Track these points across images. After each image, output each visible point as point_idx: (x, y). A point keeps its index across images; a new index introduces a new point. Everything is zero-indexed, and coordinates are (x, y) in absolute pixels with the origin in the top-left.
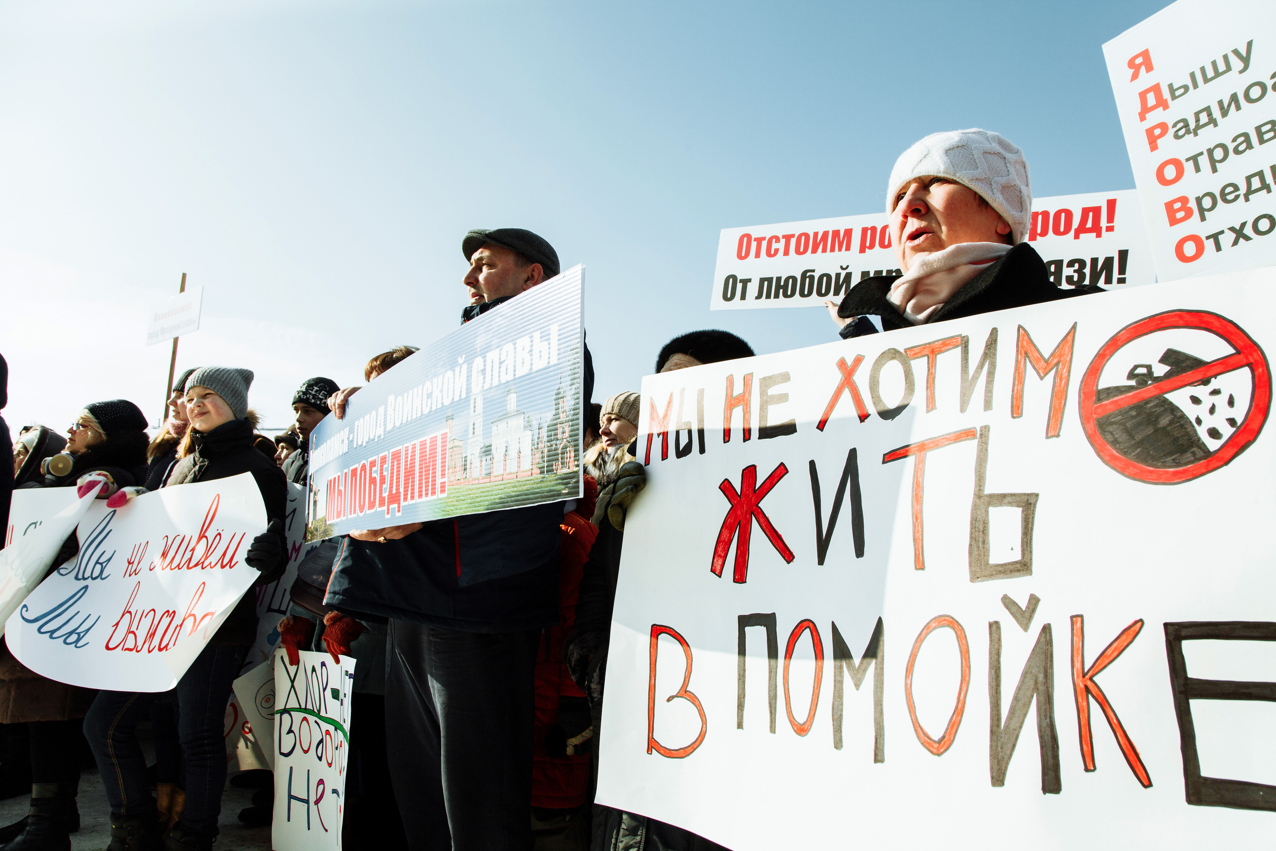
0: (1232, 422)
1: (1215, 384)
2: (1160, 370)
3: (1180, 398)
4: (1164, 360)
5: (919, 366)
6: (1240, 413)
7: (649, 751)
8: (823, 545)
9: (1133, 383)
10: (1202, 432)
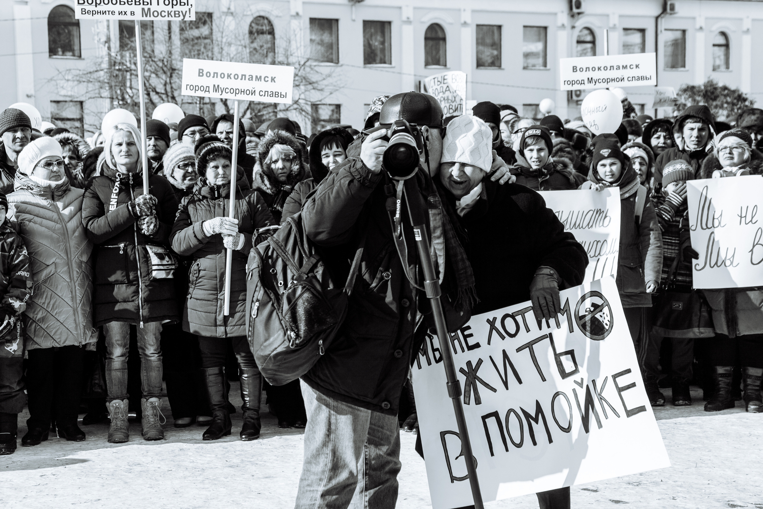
5: (519, 318)
8: (506, 384)
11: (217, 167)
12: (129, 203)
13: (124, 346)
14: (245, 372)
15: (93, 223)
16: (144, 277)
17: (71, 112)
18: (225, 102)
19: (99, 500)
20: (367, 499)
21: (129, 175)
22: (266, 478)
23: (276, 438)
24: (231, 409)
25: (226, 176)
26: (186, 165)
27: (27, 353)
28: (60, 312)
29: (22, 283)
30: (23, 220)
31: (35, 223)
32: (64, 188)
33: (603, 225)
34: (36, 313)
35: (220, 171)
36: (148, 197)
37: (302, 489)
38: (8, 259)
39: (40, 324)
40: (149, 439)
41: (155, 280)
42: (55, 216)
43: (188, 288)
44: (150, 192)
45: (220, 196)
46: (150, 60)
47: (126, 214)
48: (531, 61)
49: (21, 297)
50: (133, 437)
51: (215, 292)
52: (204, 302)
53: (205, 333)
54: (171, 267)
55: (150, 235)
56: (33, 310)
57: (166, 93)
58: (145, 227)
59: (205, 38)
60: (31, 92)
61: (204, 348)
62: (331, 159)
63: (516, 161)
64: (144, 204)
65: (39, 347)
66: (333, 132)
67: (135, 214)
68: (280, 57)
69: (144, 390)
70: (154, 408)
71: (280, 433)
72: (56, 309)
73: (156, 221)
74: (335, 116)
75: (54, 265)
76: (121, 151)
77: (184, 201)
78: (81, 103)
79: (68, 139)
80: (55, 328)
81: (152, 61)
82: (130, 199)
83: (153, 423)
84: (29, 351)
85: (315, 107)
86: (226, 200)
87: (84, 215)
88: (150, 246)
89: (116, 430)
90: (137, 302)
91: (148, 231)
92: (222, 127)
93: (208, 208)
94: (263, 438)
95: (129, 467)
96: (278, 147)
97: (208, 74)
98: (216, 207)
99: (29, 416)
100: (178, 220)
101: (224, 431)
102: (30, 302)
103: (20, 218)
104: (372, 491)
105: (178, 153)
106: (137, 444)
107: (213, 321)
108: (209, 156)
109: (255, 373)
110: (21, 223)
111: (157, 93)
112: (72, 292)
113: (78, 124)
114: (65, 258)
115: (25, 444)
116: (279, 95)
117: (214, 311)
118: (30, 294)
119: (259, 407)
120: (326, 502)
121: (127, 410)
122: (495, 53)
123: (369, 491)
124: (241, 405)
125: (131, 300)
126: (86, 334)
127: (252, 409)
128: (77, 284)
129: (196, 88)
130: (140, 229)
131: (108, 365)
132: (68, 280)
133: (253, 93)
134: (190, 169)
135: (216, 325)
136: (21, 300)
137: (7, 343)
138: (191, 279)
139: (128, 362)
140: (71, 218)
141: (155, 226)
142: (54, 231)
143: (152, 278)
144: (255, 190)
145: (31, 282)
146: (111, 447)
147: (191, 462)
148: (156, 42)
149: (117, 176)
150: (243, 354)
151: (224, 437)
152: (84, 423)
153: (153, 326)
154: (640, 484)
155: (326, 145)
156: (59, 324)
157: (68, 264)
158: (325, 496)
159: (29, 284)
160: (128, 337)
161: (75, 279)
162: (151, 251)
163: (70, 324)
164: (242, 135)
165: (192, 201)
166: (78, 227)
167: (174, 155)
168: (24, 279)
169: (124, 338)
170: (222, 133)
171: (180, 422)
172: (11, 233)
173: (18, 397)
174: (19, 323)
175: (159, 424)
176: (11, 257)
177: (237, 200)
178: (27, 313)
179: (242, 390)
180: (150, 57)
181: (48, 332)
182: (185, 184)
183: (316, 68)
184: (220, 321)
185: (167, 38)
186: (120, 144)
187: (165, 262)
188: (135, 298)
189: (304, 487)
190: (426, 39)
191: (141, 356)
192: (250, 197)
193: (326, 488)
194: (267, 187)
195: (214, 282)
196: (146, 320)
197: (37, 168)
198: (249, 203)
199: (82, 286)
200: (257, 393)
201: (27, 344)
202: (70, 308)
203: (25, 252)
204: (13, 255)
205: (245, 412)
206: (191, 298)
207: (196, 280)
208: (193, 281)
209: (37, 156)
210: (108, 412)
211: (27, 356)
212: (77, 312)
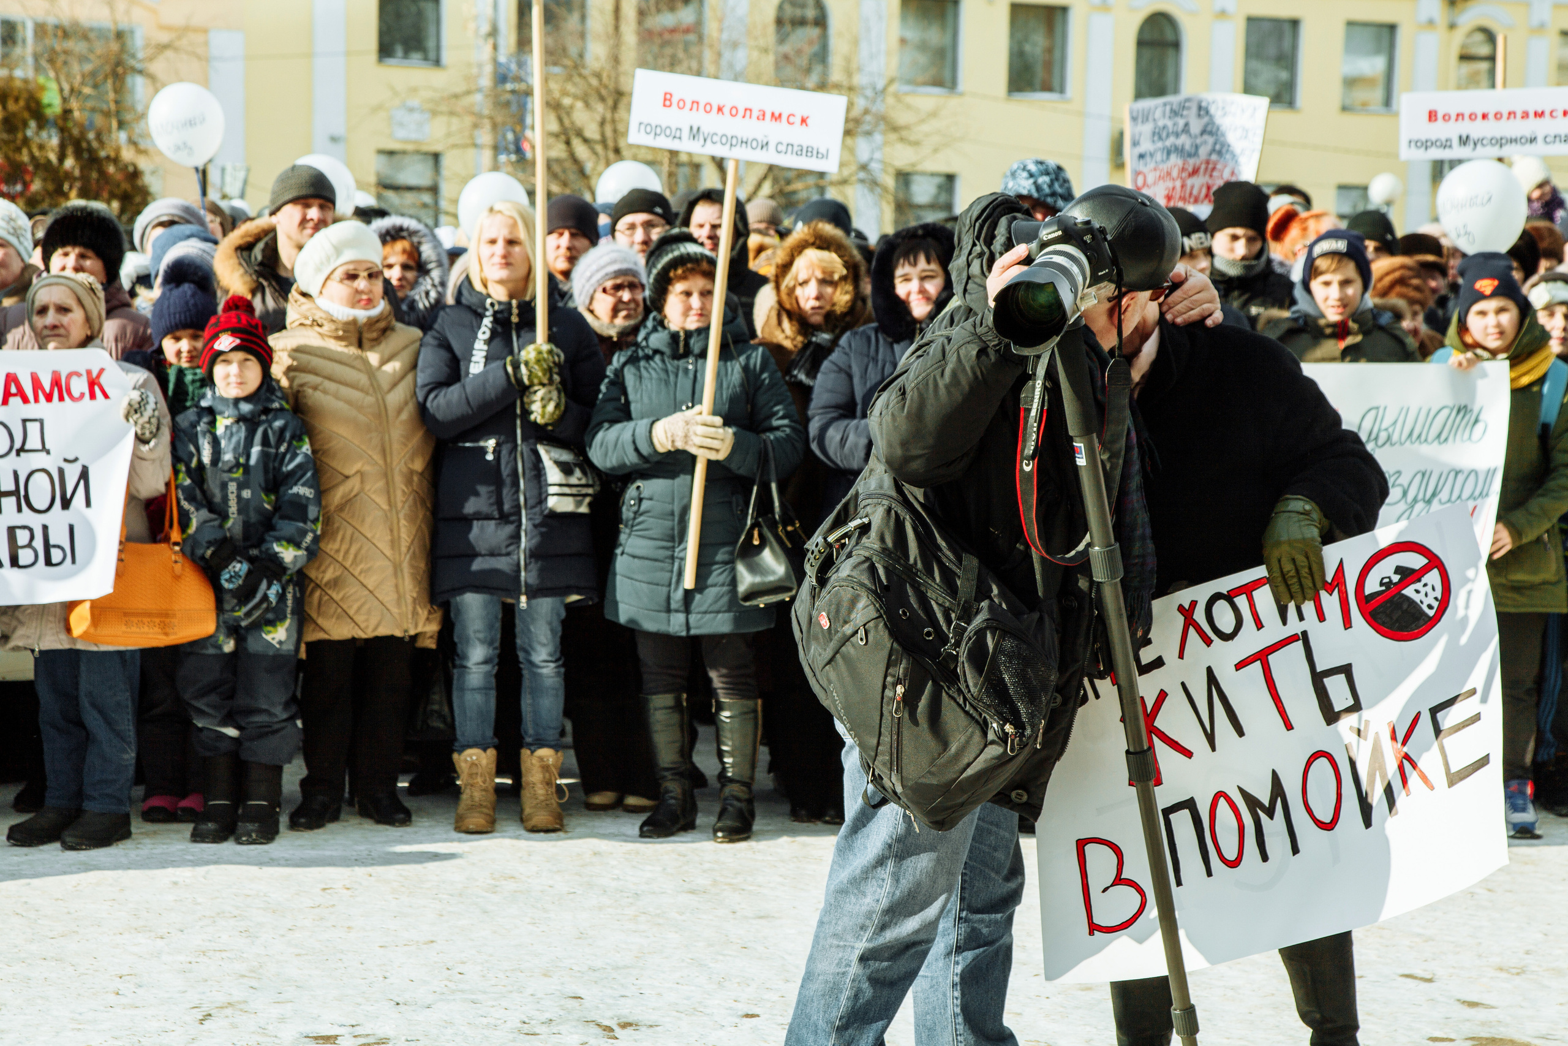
0: (1436, 599)
1: (1424, 580)
2: (1396, 578)
3: (1409, 592)
4: (1396, 572)
5: (1241, 601)
6: (1438, 593)
7: (1091, 933)
9: (1383, 588)
10: (1425, 607)
11: (688, 294)
12: (509, 359)
13: (490, 643)
14: (726, 706)
15: (436, 397)
16: (533, 507)
17: (415, 174)
18: (720, 164)
19: (432, 942)
20: (959, 969)
21: (509, 304)
22: (761, 917)
23: (784, 840)
24: (696, 778)
25: (704, 314)
26: (618, 288)
27: (303, 648)
28: (369, 569)
29: (299, 509)
30: (302, 385)
31: (325, 392)
32: (382, 325)
33: (1470, 438)
34: (323, 568)
35: (695, 301)
36: (546, 347)
37: (822, 942)
38: (274, 460)
39: (330, 592)
40: (534, 830)
41: (553, 515)
42: (363, 379)
43: (617, 532)
44: (551, 339)
45: (687, 353)
46: (574, 73)
47: (501, 381)
48: (1360, 95)
49: (298, 540)
50: (504, 823)
51: (670, 544)
52: (647, 562)
53: (650, 625)
54: (585, 491)
55: (546, 425)
56: (316, 565)
57: (604, 141)
58: (536, 407)
59: (687, 31)
60: (339, 130)
61: (645, 652)
62: (914, 285)
63: (1293, 302)
64: (538, 361)
65: (326, 637)
66: (920, 232)
67: (519, 381)
68: (836, 75)
69: (526, 733)
70: (546, 768)
71: (793, 833)
72: (361, 562)
73: (559, 397)
74: (943, 198)
75: (359, 475)
76: (493, 255)
77: (617, 360)
78: (436, 157)
79: (401, 229)
80: (357, 600)
81: (580, 75)
82: (511, 352)
83: (542, 798)
84: (308, 644)
85: (904, 178)
86: (700, 361)
87: (420, 381)
88: (547, 448)
89: (472, 808)
90: (515, 557)
91: (543, 416)
92: (703, 214)
93: (663, 375)
94: (758, 840)
95: (493, 882)
96: (812, 255)
97: (681, 104)
98: (681, 374)
99: (304, 772)
100: (605, 400)
101: (682, 822)
102: (314, 547)
103: (297, 382)
104: (969, 955)
105: (603, 262)
106: (511, 837)
107: (662, 599)
108: (676, 269)
109: (746, 710)
110: (298, 391)
111: (586, 141)
112: (391, 531)
113: (427, 198)
114: (381, 462)
115: (294, 825)
116: (815, 153)
117: (667, 583)
118: (314, 531)
119: (752, 778)
120: (868, 971)
121: (494, 770)
122: (1284, 75)
123: (965, 954)
124: (716, 772)
125: (504, 551)
126: (417, 614)
127: (737, 782)
128: (401, 515)
129: (656, 130)
130: (527, 413)
131: (458, 680)
132: (385, 507)
133: (765, 146)
134: (626, 295)
135: (668, 610)
136: (298, 546)
137: (266, 625)
138: (624, 516)
139: (498, 676)
140: (394, 385)
141: (557, 406)
142: (360, 408)
143: (546, 512)
144: (761, 344)
145: (316, 509)
146: (460, 840)
147: (614, 879)
148: (589, 37)
149: (488, 305)
150: (724, 671)
151: (682, 833)
152: (411, 791)
153: (546, 606)
154: (1524, 972)
155: (906, 255)
156: (367, 592)
157: (386, 475)
158: (868, 959)
159: (312, 512)
160: (498, 625)
161: (400, 505)
162: (547, 456)
163: (388, 595)
164: (741, 230)
165: (633, 360)
166: (406, 403)
167: (594, 267)
168: (304, 501)
169: (490, 627)
170: (701, 226)
171: (597, 799)
172: (282, 409)
173: (283, 733)
174: (290, 589)
175: (554, 801)
176: (280, 457)
177: (722, 363)
178: (306, 571)
179: (719, 742)
180: (576, 67)
181: (345, 607)
182: (614, 326)
183: (909, 99)
184: (677, 602)
185: (611, 29)
186: (493, 242)
187: (573, 480)
188: (511, 548)
189: (825, 938)
190: (1141, 43)
191: (522, 666)
192: (748, 358)
193: (871, 945)
194: (786, 336)
195: (668, 524)
196: (534, 593)
197: (329, 282)
198: (746, 369)
199: (411, 519)
200: (749, 750)
201: (305, 629)
202: (387, 563)
203: (306, 448)
204: (284, 454)
205: (723, 786)
206: (623, 553)
207: (634, 519)
208: (627, 521)
209: (328, 259)
210: (455, 771)
211: (303, 655)
212: (402, 571)
